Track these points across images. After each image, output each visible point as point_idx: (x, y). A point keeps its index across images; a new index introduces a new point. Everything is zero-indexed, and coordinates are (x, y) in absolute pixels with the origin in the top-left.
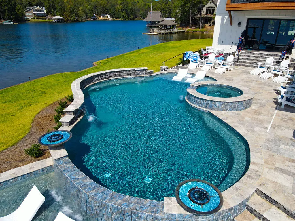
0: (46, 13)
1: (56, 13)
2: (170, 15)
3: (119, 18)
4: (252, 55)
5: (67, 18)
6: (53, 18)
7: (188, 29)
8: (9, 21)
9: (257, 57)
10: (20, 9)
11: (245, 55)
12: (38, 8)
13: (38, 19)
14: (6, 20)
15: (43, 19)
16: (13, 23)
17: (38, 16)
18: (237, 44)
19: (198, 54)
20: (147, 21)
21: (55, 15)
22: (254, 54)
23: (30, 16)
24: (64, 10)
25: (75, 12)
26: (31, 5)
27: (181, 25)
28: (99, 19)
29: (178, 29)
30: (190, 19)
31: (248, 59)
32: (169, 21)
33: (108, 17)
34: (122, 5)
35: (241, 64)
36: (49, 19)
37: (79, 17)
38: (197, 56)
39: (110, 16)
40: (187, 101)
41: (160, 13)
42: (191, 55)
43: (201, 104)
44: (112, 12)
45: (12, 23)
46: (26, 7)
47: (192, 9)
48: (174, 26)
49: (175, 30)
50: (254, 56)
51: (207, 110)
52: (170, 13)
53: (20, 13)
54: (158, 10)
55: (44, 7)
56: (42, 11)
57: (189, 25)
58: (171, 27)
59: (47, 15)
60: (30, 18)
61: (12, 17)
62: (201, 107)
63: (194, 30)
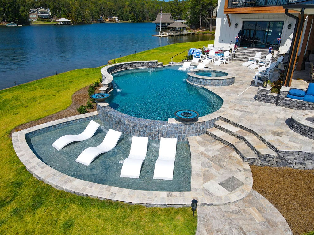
0: (50, 15)
1: (62, 15)
2: (181, 17)
3: (127, 20)
4: (246, 51)
5: (73, 20)
6: (58, 20)
7: (198, 31)
8: (13, 24)
9: (250, 53)
10: (24, 11)
11: (241, 51)
12: (42, 10)
13: (42, 21)
14: (9, 22)
15: (48, 21)
16: (18, 25)
17: (42, 18)
18: (235, 42)
19: (200, 51)
20: (156, 24)
21: (60, 17)
22: (248, 50)
23: (34, 18)
24: (70, 12)
25: (80, 14)
26: (35, 7)
27: (191, 28)
28: (106, 21)
29: (188, 31)
30: (201, 21)
31: (243, 55)
32: (179, 23)
33: (115, 19)
34: (130, 7)
35: (237, 59)
36: (54, 21)
37: (85, 19)
38: (200, 52)
39: (118, 18)
40: (188, 81)
41: (169, 15)
42: (195, 51)
43: (197, 82)
44: (119, 14)
45: (16, 25)
46: (30, 9)
47: (202, 11)
48: (184, 28)
49: (185, 32)
50: (248, 52)
51: (201, 86)
52: (180, 14)
53: (24, 15)
54: (167, 11)
55: (49, 9)
56: (47, 13)
57: (199, 28)
58: (181, 30)
59: (52, 17)
60: (34, 20)
61: (16, 19)
62: (197, 84)
63: (204, 32)
